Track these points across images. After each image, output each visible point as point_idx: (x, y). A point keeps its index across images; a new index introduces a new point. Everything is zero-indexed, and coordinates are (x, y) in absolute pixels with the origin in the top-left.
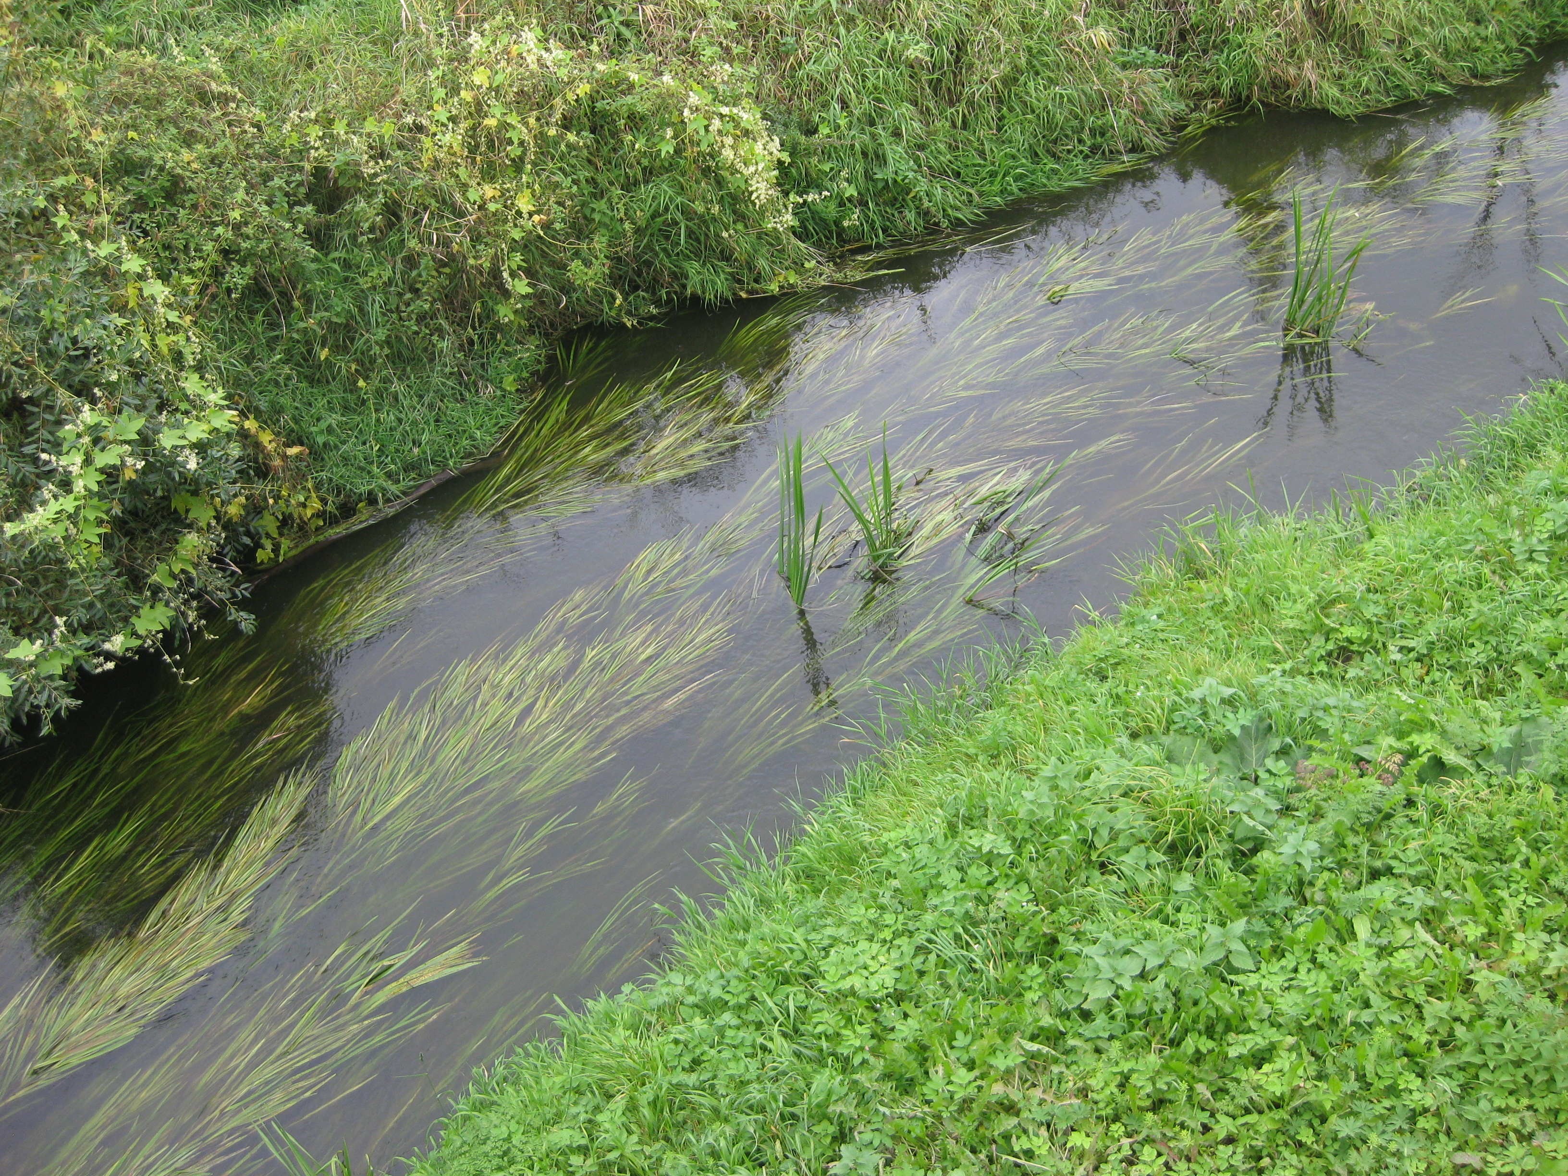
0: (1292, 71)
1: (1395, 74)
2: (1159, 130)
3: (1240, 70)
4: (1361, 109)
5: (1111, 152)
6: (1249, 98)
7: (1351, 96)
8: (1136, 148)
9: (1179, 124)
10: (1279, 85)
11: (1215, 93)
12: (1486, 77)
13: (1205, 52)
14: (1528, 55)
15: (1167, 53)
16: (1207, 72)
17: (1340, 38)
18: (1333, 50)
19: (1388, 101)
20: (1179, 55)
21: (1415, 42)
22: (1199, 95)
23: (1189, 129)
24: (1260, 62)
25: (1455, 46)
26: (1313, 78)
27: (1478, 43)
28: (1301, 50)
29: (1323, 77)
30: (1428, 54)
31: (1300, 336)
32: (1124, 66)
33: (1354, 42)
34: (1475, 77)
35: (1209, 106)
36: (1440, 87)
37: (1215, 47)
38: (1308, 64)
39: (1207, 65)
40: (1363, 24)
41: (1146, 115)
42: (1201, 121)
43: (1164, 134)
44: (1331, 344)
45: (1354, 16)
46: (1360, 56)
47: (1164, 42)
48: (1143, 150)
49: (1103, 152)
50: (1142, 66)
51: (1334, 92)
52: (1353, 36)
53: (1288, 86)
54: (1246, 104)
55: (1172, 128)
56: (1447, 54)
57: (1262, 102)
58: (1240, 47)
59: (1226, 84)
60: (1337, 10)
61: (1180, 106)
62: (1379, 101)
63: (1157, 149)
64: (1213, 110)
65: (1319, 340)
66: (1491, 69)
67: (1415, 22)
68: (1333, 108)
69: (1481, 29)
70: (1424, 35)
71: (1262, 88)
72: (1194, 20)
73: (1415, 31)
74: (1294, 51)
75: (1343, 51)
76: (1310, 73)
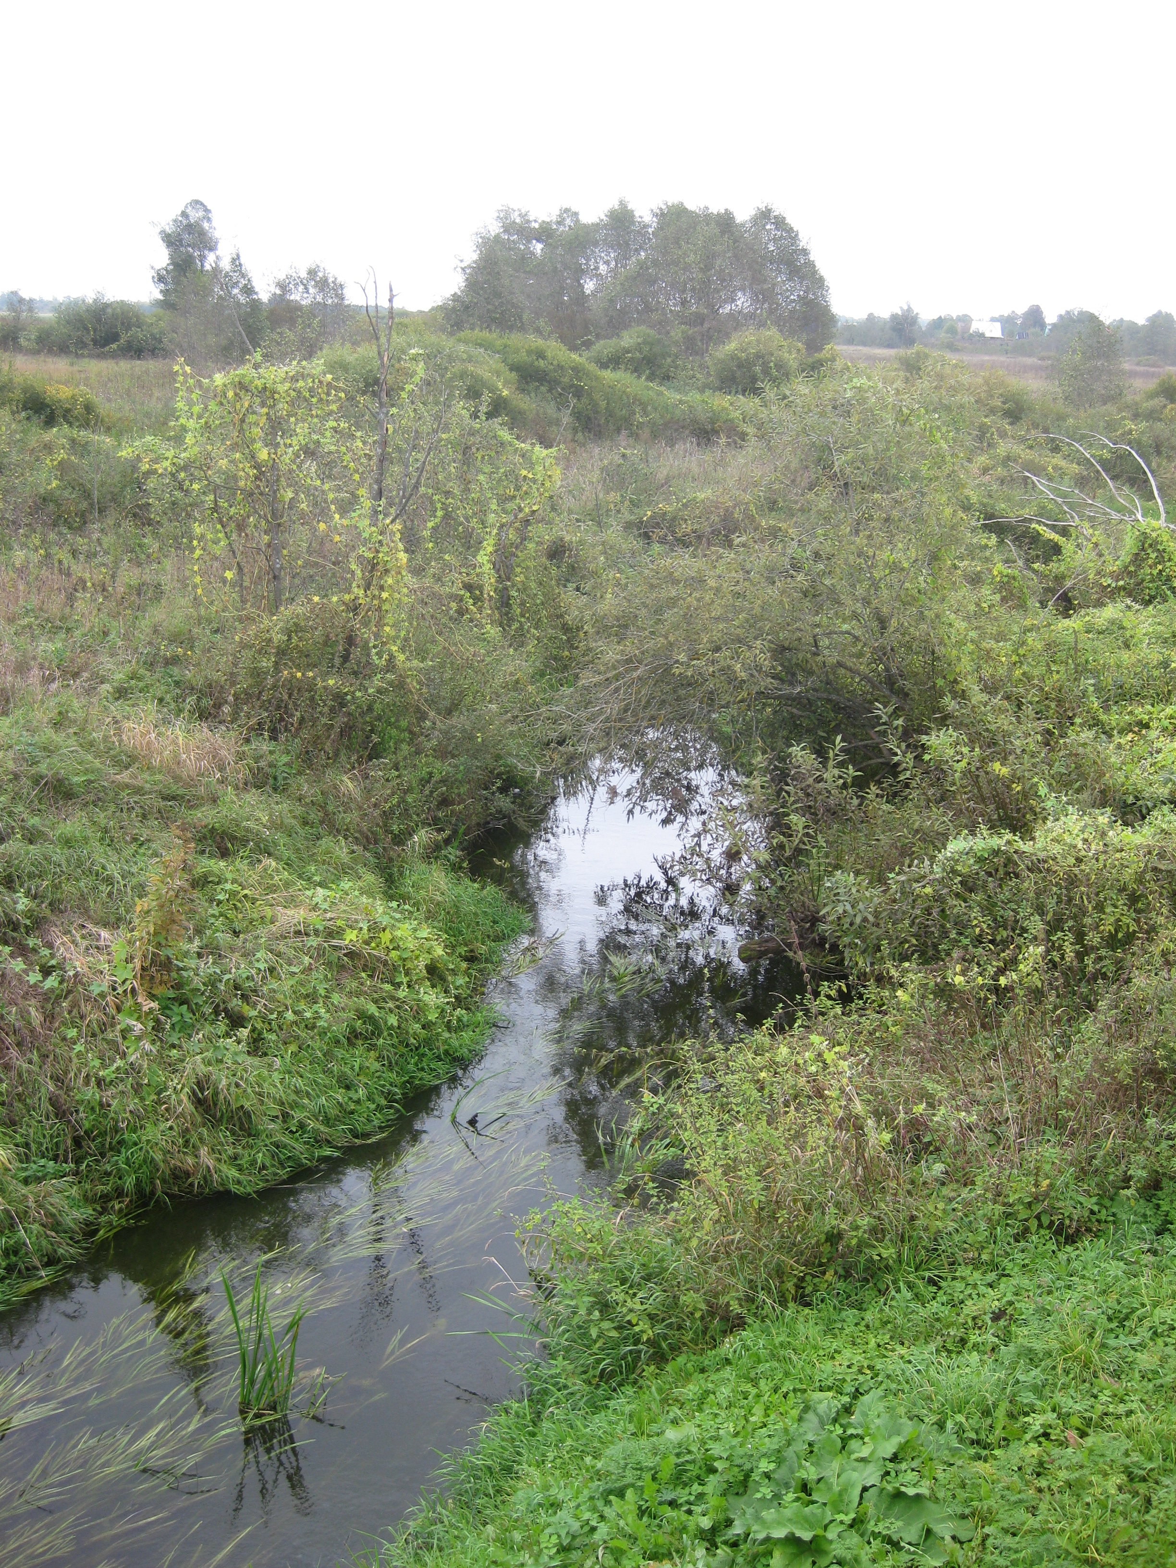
0: (190, 1160)
1: (285, 1147)
2: (71, 1238)
3: (140, 1168)
4: (262, 1185)
5: (27, 1269)
6: (153, 1193)
7: (250, 1174)
8: (51, 1261)
9: (90, 1229)
10: (179, 1175)
11: (119, 1193)
12: (366, 1135)
13: (103, 1155)
14: (398, 1111)
15: (66, 1162)
16: (108, 1174)
17: (228, 1122)
18: (224, 1135)
19: (283, 1173)
20: (78, 1161)
21: (298, 1115)
22: (105, 1198)
23: (101, 1232)
24: (158, 1157)
25: (333, 1112)
26: (211, 1163)
27: (352, 1106)
28: (194, 1139)
29: (219, 1160)
30: (311, 1124)
31: (257, 1416)
32: (26, 1181)
33: (242, 1123)
34: (357, 1137)
35: (117, 1207)
36: (327, 1152)
37: (111, 1149)
38: (204, 1151)
39: (108, 1168)
40: (247, 1105)
41: (56, 1225)
42: (110, 1223)
43: (77, 1242)
44: (290, 1418)
45: (237, 1100)
46: (250, 1135)
47: (61, 1152)
48: (59, 1260)
49: (20, 1271)
50: (44, 1178)
51: (233, 1173)
52: (240, 1118)
53: (188, 1175)
54: (151, 1199)
55: (84, 1234)
56: (327, 1121)
57: (167, 1194)
58: (136, 1144)
59: (129, 1182)
60: (221, 1097)
61: (87, 1213)
62: (276, 1174)
63: (72, 1258)
64: (121, 1210)
65: (278, 1416)
66: (368, 1128)
67: (294, 1097)
68: (234, 1188)
69: (352, 1094)
70: (304, 1107)
71: (164, 1181)
72: (87, 1125)
73: (295, 1105)
74: (187, 1141)
75: (233, 1133)
76: (206, 1158)
